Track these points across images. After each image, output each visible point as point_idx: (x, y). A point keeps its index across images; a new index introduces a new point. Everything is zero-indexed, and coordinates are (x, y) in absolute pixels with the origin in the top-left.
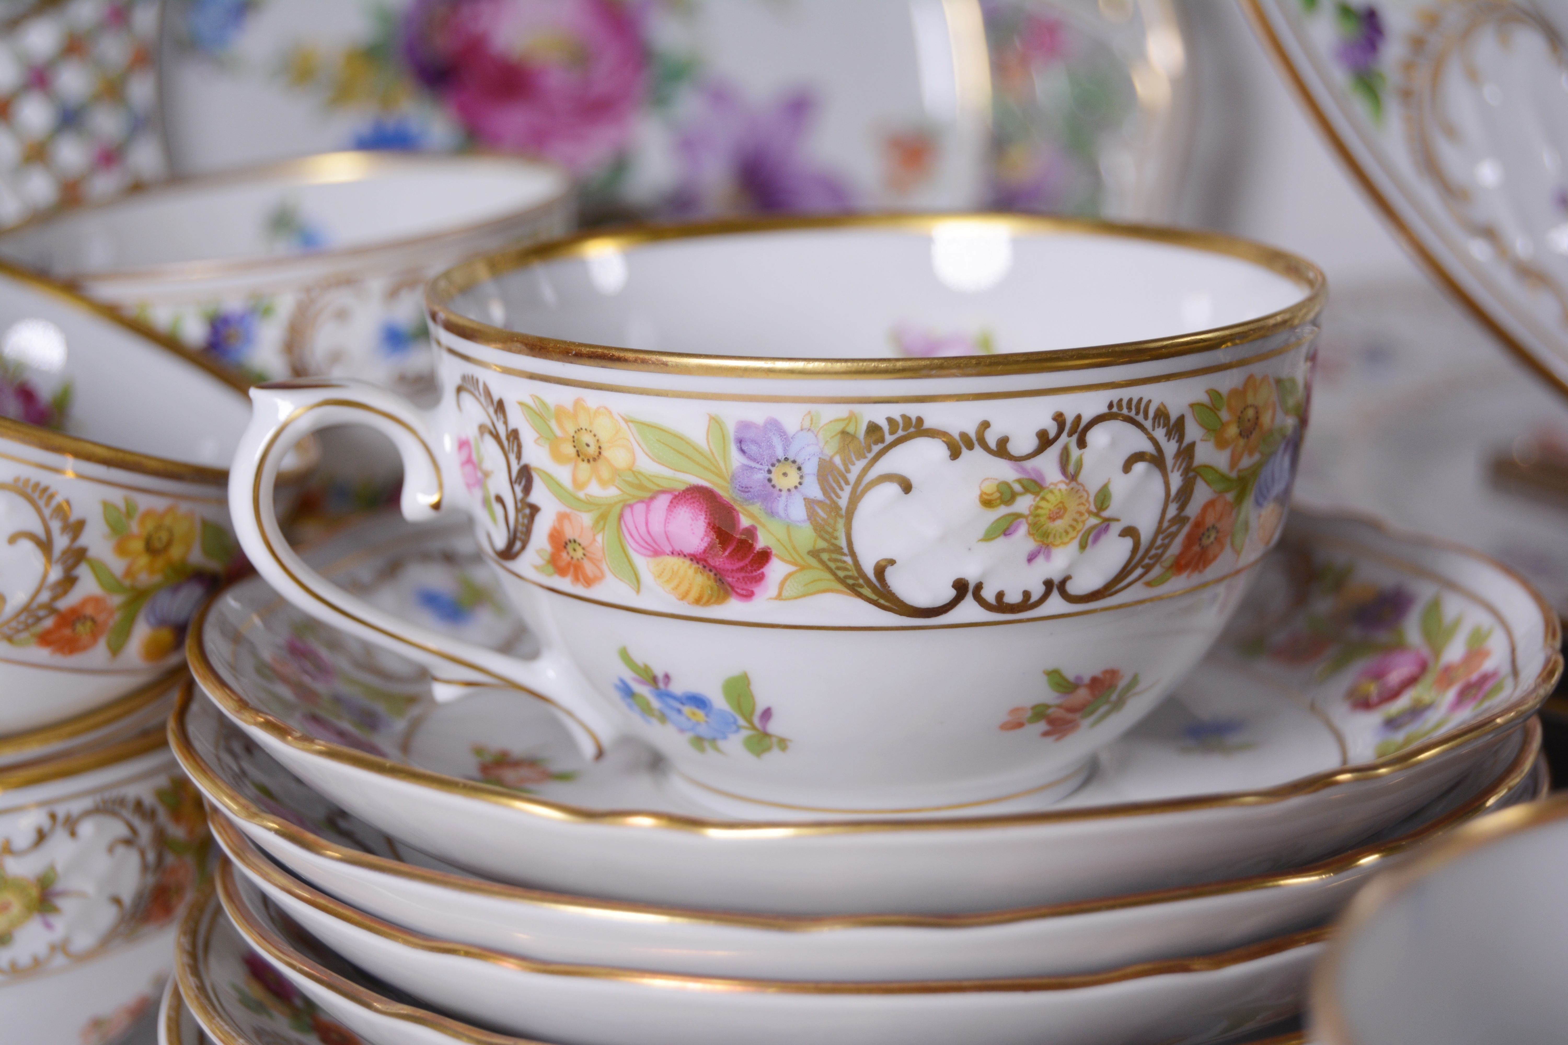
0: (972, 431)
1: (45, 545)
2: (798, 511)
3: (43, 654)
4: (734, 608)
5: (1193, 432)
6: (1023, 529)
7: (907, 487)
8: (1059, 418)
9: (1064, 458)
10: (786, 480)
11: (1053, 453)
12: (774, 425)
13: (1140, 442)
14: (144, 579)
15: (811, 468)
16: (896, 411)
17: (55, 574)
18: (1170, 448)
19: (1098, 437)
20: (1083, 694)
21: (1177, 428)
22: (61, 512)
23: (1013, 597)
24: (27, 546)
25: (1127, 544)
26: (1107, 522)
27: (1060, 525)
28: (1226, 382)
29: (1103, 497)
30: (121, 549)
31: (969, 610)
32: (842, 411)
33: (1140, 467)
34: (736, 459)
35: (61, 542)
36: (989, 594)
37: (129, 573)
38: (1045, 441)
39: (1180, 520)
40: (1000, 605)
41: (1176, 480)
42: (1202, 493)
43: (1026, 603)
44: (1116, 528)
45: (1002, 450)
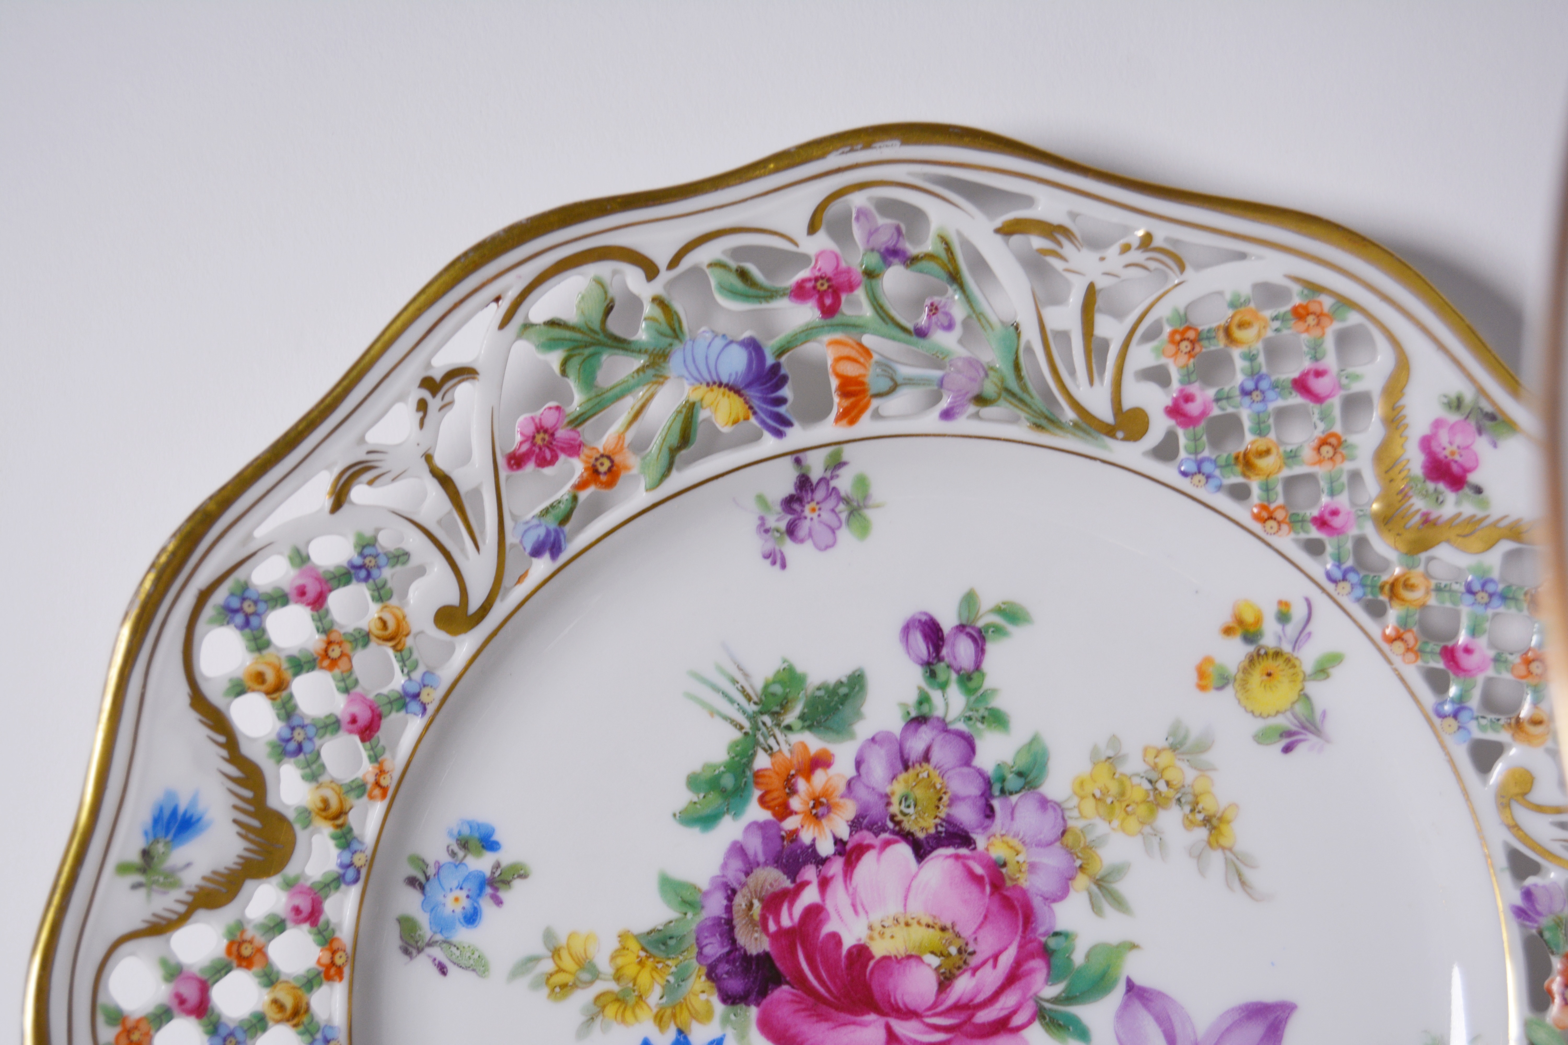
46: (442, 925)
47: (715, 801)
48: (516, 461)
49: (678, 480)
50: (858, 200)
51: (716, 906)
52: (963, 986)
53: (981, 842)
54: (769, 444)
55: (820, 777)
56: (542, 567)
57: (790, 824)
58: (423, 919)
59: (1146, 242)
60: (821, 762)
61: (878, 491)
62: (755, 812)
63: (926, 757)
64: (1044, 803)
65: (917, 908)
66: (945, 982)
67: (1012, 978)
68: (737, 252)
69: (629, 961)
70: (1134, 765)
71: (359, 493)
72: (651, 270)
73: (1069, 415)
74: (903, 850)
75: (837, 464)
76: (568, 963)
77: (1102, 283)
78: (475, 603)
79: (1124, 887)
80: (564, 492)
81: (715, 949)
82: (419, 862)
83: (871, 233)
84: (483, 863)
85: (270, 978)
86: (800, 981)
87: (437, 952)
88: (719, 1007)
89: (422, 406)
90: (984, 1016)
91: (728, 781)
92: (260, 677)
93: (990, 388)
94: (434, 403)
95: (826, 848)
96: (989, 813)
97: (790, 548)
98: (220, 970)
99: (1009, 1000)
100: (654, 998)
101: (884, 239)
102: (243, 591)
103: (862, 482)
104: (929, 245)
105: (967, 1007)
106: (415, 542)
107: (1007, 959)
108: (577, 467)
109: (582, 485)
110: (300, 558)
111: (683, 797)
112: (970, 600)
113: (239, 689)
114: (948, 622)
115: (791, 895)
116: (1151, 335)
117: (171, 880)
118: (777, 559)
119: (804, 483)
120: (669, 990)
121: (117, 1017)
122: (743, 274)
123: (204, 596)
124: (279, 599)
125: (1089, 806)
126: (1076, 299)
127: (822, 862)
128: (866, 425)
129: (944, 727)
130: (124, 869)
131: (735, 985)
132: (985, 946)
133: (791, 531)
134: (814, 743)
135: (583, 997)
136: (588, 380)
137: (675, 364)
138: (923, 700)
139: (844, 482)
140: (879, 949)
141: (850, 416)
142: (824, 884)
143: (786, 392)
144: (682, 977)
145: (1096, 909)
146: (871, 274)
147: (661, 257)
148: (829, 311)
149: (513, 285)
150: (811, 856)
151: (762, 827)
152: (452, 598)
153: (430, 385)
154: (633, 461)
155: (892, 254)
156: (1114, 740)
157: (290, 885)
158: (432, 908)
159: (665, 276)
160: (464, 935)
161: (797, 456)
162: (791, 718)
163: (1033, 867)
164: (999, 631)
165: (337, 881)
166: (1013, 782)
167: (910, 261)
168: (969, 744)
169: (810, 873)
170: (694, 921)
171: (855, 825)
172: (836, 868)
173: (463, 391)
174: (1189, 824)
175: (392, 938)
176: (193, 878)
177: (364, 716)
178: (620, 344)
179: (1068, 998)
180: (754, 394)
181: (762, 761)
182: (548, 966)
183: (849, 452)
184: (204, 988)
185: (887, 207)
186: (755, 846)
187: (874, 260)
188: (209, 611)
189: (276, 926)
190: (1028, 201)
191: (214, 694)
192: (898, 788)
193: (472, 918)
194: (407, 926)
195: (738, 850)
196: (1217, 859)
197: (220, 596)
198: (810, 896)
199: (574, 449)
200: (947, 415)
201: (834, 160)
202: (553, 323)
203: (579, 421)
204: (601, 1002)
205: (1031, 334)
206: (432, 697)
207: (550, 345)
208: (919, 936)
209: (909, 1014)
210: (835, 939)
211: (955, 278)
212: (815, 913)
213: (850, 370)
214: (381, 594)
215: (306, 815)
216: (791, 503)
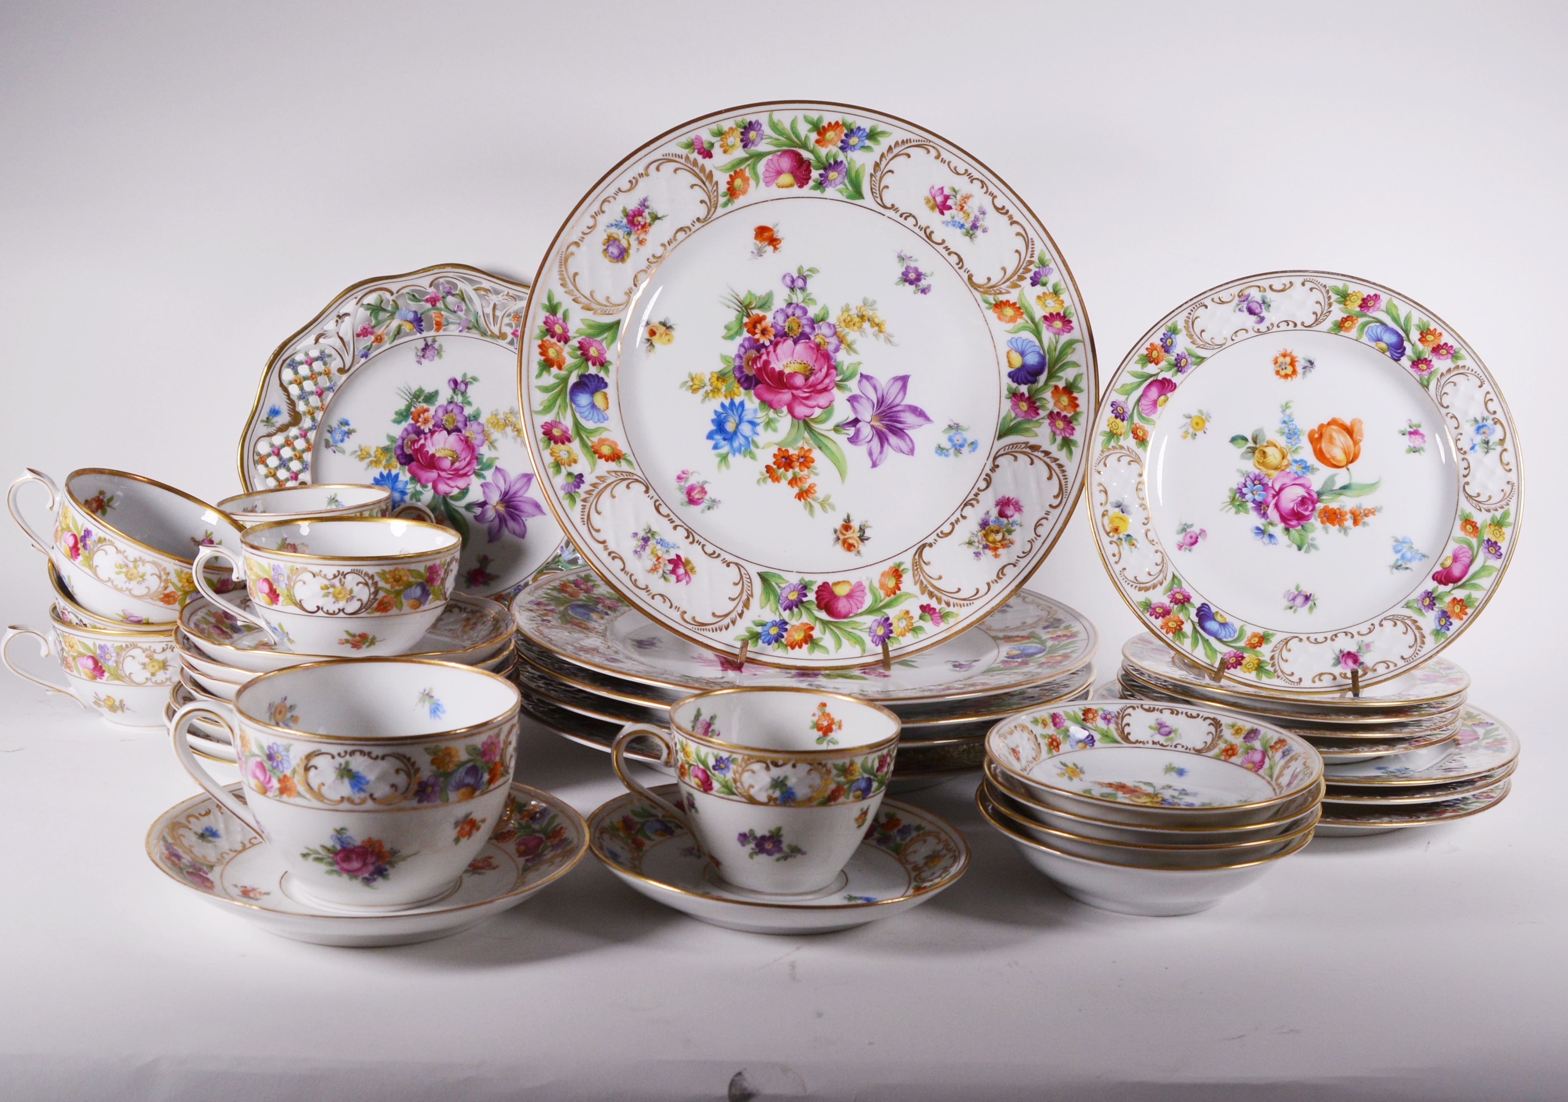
0: (318, 571)
1: (160, 577)
2: (284, 586)
3: (161, 604)
4: (274, 607)
5: (377, 578)
6: (331, 596)
7: (304, 583)
8: (338, 572)
9: (340, 580)
10: (281, 579)
11: (338, 579)
12: (279, 566)
13: (361, 580)
14: (187, 589)
15: (286, 576)
16: (302, 566)
17: (163, 584)
18: (370, 582)
19: (349, 577)
20: (358, 639)
21: (372, 577)
22: (165, 569)
23: (331, 612)
24: (155, 577)
25: (359, 603)
26: (353, 597)
27: (340, 596)
28: (387, 568)
29: (351, 591)
30: (180, 581)
31: (320, 613)
32: (291, 564)
33: (361, 585)
34: (273, 573)
35: (164, 577)
36: (325, 610)
37: (183, 586)
38: (335, 577)
39: (375, 599)
40: (328, 613)
41: (372, 590)
42: (381, 594)
43: (334, 613)
44: (355, 599)
45: (325, 577)
46: (335, 442)
47: (401, 418)
48: (358, 335)
49: (396, 342)
50: (441, 280)
51: (400, 442)
52: (457, 465)
53: (463, 432)
54: (418, 335)
55: (426, 414)
56: (363, 360)
57: (418, 424)
58: (331, 440)
59: (508, 294)
60: (427, 410)
61: (444, 348)
62: (411, 421)
63: (452, 411)
64: (479, 424)
65: (447, 446)
66: (453, 463)
67: (469, 464)
68: (413, 291)
69: (378, 453)
70: (501, 416)
71: (321, 340)
72: (392, 293)
73: (489, 333)
74: (445, 432)
75: (434, 341)
76: (364, 453)
77: (497, 303)
78: (347, 368)
79: (497, 444)
80: (369, 343)
81: (399, 452)
82: (330, 427)
83: (445, 288)
84: (346, 428)
85: (294, 449)
86: (418, 461)
87: (333, 448)
88: (399, 465)
89: (337, 321)
90: (461, 472)
91: (405, 413)
92: (296, 381)
93: (471, 326)
94: (340, 321)
95: (427, 431)
96: (466, 425)
97: (423, 360)
98: (283, 446)
99: (467, 469)
100: (384, 462)
101: (447, 290)
102: (293, 361)
103: (440, 346)
104: (458, 292)
105: (457, 470)
106: (334, 353)
107: (468, 459)
108: (373, 338)
109: (374, 342)
110: (307, 354)
111: (394, 416)
112: (465, 375)
113: (291, 383)
114: (459, 380)
115: (417, 441)
116: (509, 315)
117: (273, 425)
118: (419, 362)
119: (427, 345)
120: (387, 461)
121: (259, 454)
122: (414, 296)
123: (284, 361)
124: (301, 363)
125: (490, 425)
126: (491, 306)
127: (425, 434)
128: (441, 332)
129: (456, 404)
130: (262, 421)
131: (403, 461)
132: (463, 456)
133: (423, 356)
134: (425, 406)
135: (367, 461)
136: (376, 318)
137: (397, 315)
138: (452, 398)
139: (436, 345)
140: (438, 455)
141: (438, 330)
142: (426, 439)
143: (423, 323)
144: (391, 458)
145: (490, 449)
146: (444, 298)
147: (395, 291)
148: (434, 305)
149: (360, 295)
150: (423, 432)
151: (412, 425)
152: (342, 366)
153: (339, 317)
154: (386, 338)
155: (449, 293)
156: (497, 410)
157: (300, 429)
158: (333, 438)
159: (395, 295)
160: (340, 445)
161: (425, 339)
162: (420, 400)
163: (475, 438)
164: (471, 383)
165: (311, 429)
166: (472, 418)
167: (453, 295)
168: (462, 409)
169: (422, 436)
170: (394, 445)
171: (434, 426)
172: (429, 435)
173: (347, 319)
174: (513, 431)
175: (323, 443)
176: (278, 425)
177: (319, 392)
178: (384, 310)
179: (481, 469)
180: (415, 324)
181: (413, 409)
182: (359, 453)
183: (437, 338)
184: (279, 450)
185: (448, 282)
186: (410, 429)
187: (444, 294)
188: (285, 365)
189: (296, 438)
190: (481, 283)
191: (285, 384)
192: (445, 418)
193: (342, 441)
194: (327, 441)
195: (406, 430)
196: (519, 439)
197: (288, 362)
198: (422, 441)
199: (372, 333)
200: (461, 331)
201: (436, 271)
202: (369, 304)
203: (374, 327)
204: (371, 462)
205: (481, 314)
206: (336, 388)
207: (367, 309)
208: (447, 452)
209: (444, 470)
210: (427, 452)
211: (463, 299)
212: (423, 446)
213: (438, 319)
214: (325, 364)
215: (305, 413)
216: (424, 350)
